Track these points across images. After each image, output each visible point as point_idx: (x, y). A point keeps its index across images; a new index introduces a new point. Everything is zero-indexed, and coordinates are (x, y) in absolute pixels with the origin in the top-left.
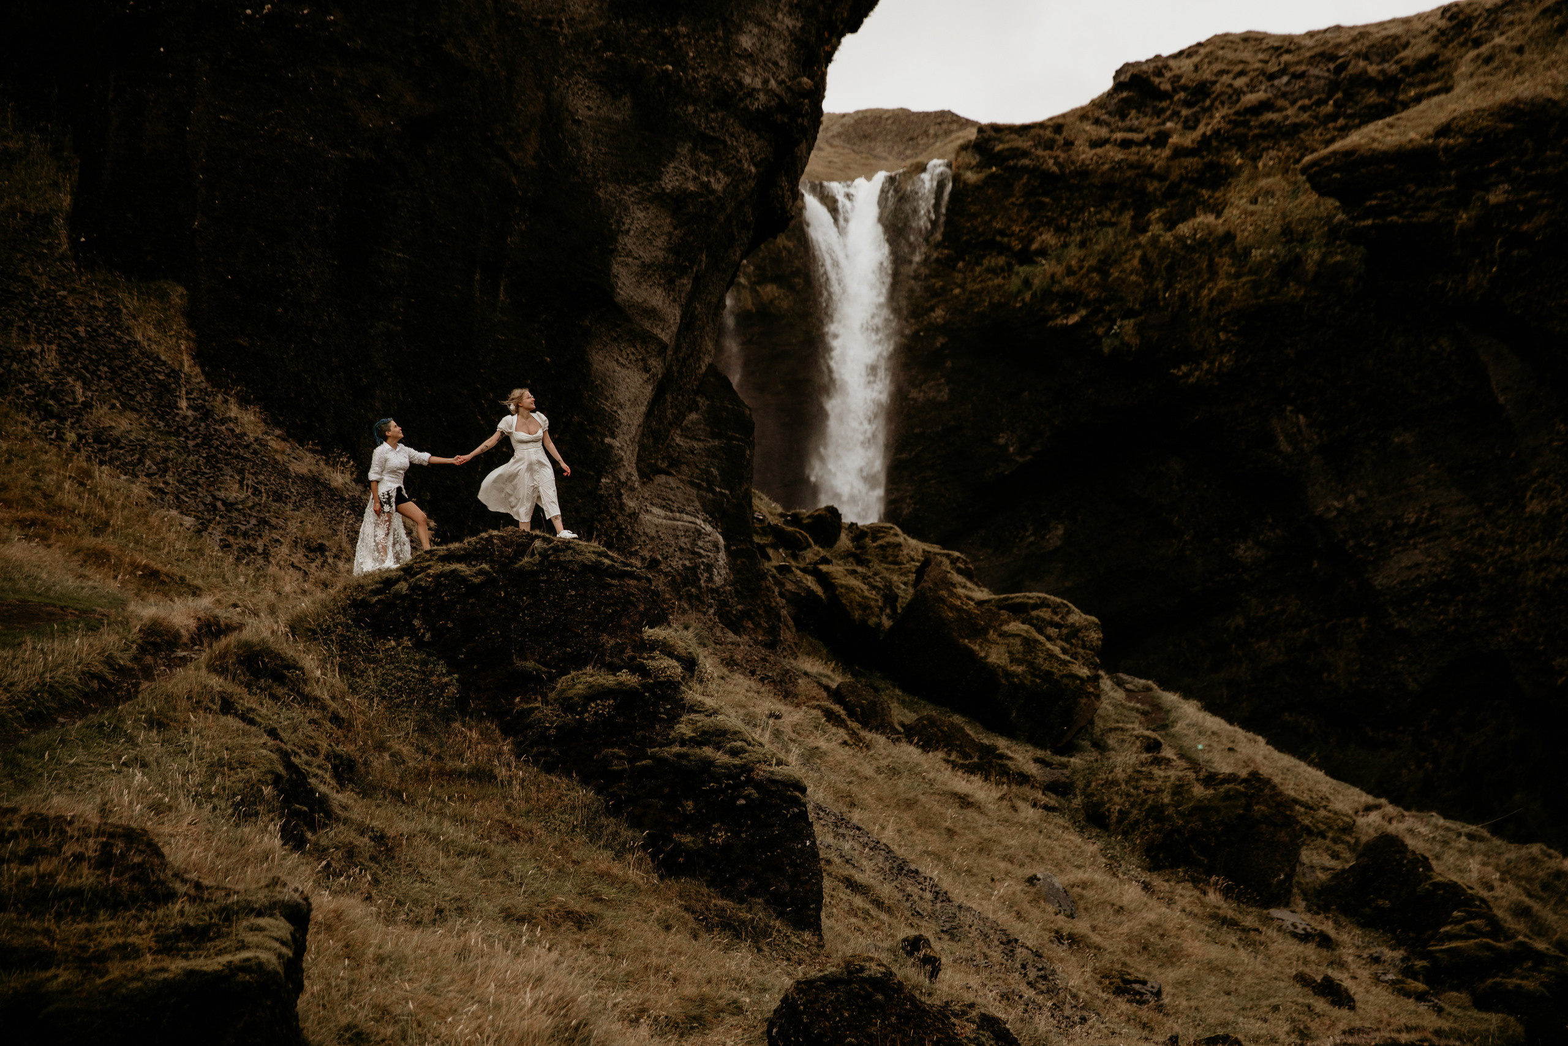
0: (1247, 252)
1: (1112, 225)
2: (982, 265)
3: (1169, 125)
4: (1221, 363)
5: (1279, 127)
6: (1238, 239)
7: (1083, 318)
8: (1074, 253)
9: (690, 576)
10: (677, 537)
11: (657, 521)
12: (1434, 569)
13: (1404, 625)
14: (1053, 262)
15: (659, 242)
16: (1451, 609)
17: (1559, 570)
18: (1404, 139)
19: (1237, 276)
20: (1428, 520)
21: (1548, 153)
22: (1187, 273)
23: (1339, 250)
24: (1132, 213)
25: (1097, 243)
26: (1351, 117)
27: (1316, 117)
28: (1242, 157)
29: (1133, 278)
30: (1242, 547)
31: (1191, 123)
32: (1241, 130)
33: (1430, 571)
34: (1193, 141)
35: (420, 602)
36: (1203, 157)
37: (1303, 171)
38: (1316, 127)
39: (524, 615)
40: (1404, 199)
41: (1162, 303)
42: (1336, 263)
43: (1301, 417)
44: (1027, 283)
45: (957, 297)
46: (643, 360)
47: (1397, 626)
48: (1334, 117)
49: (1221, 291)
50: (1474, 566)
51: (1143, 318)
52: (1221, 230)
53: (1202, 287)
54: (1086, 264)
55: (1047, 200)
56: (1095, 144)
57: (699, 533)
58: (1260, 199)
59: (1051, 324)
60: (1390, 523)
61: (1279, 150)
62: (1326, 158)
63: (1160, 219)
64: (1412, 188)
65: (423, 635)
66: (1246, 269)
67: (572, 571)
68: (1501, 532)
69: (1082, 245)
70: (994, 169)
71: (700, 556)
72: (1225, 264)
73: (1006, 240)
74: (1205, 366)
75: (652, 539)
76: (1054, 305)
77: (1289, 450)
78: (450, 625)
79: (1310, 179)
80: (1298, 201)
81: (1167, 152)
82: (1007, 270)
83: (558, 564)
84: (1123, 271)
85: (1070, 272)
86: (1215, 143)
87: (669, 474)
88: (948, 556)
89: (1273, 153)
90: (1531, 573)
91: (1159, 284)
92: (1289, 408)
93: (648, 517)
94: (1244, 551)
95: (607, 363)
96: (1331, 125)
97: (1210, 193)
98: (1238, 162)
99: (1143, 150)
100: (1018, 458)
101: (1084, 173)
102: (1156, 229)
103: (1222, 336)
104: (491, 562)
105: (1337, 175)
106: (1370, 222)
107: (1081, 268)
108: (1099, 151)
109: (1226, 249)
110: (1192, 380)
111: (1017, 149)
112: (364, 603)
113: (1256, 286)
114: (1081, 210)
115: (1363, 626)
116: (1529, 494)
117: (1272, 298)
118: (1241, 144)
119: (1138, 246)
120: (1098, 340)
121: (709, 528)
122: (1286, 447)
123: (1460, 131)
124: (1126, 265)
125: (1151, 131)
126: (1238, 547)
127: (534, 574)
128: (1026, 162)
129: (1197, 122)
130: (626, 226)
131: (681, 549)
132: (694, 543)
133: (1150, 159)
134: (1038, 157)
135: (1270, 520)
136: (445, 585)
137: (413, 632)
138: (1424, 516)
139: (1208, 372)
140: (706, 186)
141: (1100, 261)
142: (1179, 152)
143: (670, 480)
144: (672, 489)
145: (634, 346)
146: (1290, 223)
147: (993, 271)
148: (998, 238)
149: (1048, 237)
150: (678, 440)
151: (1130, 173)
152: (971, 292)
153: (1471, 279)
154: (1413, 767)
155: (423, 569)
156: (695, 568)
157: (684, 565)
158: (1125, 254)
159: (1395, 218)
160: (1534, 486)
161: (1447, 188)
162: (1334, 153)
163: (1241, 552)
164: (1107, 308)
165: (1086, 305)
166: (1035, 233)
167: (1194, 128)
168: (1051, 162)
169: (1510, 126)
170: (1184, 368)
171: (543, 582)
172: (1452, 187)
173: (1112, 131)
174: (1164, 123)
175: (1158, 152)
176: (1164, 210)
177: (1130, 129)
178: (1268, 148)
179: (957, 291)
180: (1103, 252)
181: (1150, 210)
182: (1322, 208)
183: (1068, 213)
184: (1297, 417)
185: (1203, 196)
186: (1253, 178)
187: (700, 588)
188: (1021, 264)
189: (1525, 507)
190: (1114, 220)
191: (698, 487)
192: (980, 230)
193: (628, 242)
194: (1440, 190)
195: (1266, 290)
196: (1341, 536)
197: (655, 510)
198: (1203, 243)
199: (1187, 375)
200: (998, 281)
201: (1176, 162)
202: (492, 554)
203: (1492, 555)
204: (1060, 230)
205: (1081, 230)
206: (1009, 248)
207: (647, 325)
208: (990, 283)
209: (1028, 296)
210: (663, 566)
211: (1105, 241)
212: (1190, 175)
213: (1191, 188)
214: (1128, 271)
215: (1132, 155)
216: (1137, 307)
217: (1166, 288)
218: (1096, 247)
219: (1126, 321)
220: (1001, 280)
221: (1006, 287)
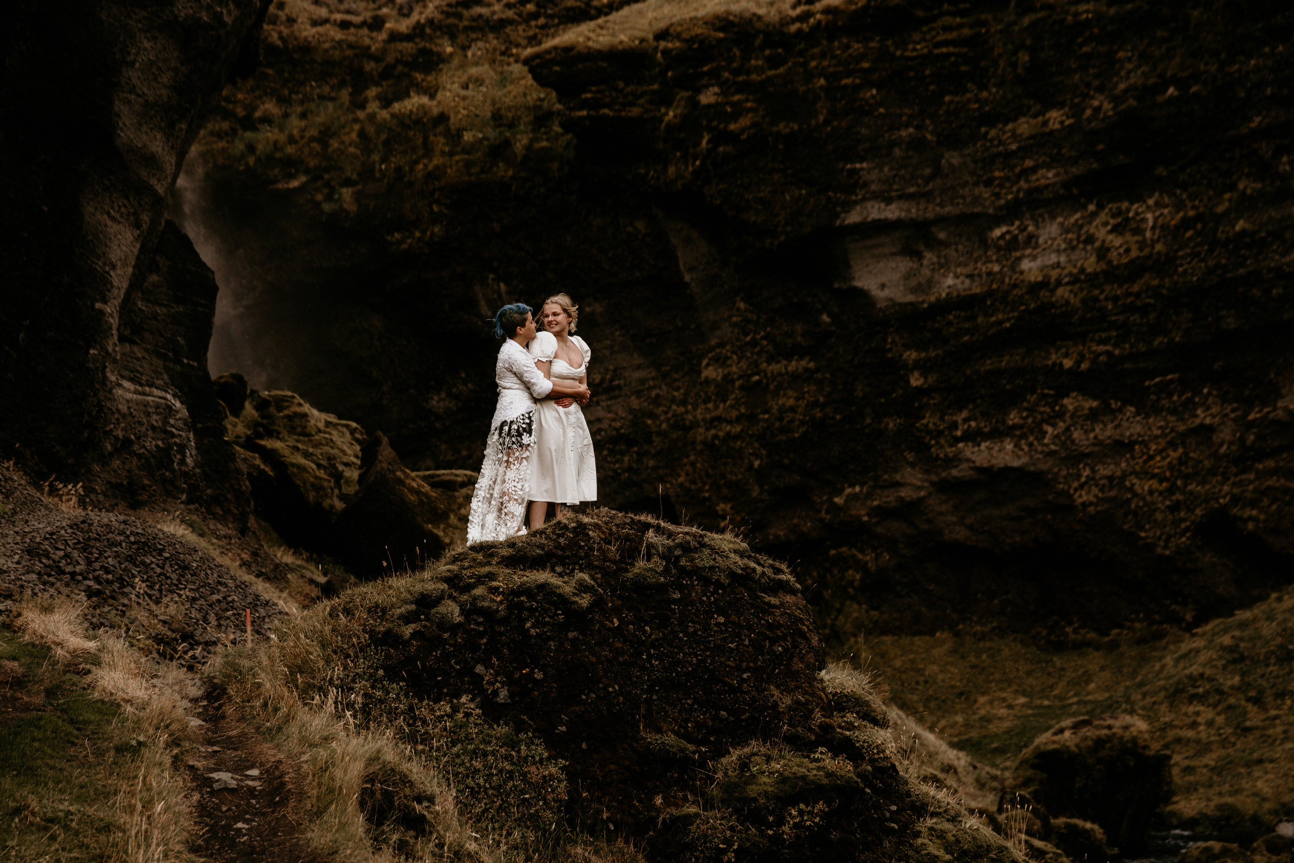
0: (459, 135)
1: (332, 99)
2: (206, 128)
3: (385, 10)
4: (433, 233)
5: (487, 20)
6: (452, 120)
7: (303, 185)
8: (295, 124)
9: (164, 457)
10: (148, 414)
11: (129, 396)
12: (613, 424)
14: (276, 130)
15: (165, 79)
16: (626, 459)
17: (728, 428)
18: (616, 41)
19: (451, 154)
20: (611, 381)
21: (753, 62)
22: (402, 149)
23: (544, 137)
24: (350, 90)
25: (318, 115)
26: (552, 17)
27: (520, 15)
28: (452, 46)
29: (352, 150)
30: (436, 398)
31: (405, 11)
32: (452, 21)
33: (610, 426)
34: (408, 28)
35: (481, 635)
36: (416, 44)
37: (526, 62)
38: (519, 24)
39: (650, 657)
40: (614, 94)
41: (378, 174)
42: (543, 149)
43: (502, 285)
44: (251, 148)
46: (135, 214)
48: (535, 16)
49: (437, 167)
50: (649, 422)
51: (360, 187)
52: (436, 111)
53: (416, 162)
54: (308, 134)
55: (270, 71)
56: (315, 23)
57: (169, 409)
58: (471, 86)
59: (273, 187)
61: (486, 42)
62: (548, 52)
63: (378, 97)
64: (621, 85)
65: (496, 693)
66: (459, 149)
67: (718, 584)
68: (676, 393)
71: (173, 435)
72: (440, 143)
73: (231, 106)
74: (418, 234)
75: (124, 416)
76: (277, 170)
78: (539, 675)
79: (532, 71)
80: (505, 91)
81: (383, 36)
82: (231, 134)
83: (696, 572)
84: (342, 143)
85: (291, 140)
86: (428, 31)
87: (132, 342)
88: (347, 426)
89: (480, 44)
90: (701, 430)
91: (376, 157)
92: (491, 276)
93: (120, 392)
94: (438, 402)
95: (99, 216)
96: (533, 23)
97: (423, 76)
98: (449, 50)
99: (360, 32)
101: (306, 48)
102: (373, 107)
103: (435, 208)
104: (588, 567)
105: (557, 68)
106: (584, 113)
108: (320, 29)
109: (440, 129)
110: (404, 246)
112: (389, 639)
113: (468, 164)
114: (303, 83)
116: (705, 362)
117: (483, 176)
118: (452, 34)
119: (356, 120)
120: (319, 205)
121: (178, 404)
122: (487, 311)
123: (678, 36)
124: (346, 138)
125: (368, 15)
126: (432, 398)
127: (661, 588)
129: (411, 10)
130: (132, 57)
131: (153, 428)
132: (165, 422)
133: (367, 41)
135: (463, 376)
136: (531, 610)
137: (476, 687)
138: (608, 377)
139: (420, 240)
140: (218, 17)
141: (320, 132)
142: (395, 37)
143: (135, 349)
144: (138, 359)
145: (127, 198)
146: (499, 109)
147: (218, 135)
148: (223, 104)
149: (270, 107)
150: (139, 304)
151: (349, 53)
153: (672, 170)
155: (480, 580)
156: (169, 448)
157: (157, 446)
158: (343, 127)
159: (606, 111)
160: (710, 355)
161: (651, 87)
162: (555, 48)
163: (434, 403)
164: (327, 176)
165: (307, 171)
166: (258, 102)
167: (408, 15)
168: (275, 35)
169: (721, 35)
170: (397, 236)
171: (675, 601)
172: (656, 87)
173: (331, 12)
174: (380, 8)
175: (374, 34)
176: (379, 89)
177: (348, 12)
178: (477, 39)
180: (323, 124)
181: (367, 88)
182: (529, 98)
183: (290, 85)
184: (499, 285)
185: (416, 79)
186: (462, 66)
187: (173, 471)
188: (245, 130)
189: (700, 373)
190: (333, 95)
191: (164, 357)
193: (133, 76)
194: (645, 88)
195: (478, 169)
197: (126, 384)
198: (418, 122)
199: (400, 242)
200: (222, 144)
201: (392, 45)
202: (587, 555)
203: (666, 413)
204: (282, 100)
205: (302, 102)
206: (233, 114)
207: (144, 174)
209: (251, 160)
210: (136, 447)
211: (325, 113)
212: (404, 58)
213: (406, 70)
214: (347, 143)
215: (350, 36)
216: (355, 177)
217: (383, 161)
218: (317, 119)
219: (345, 189)
220: (225, 144)
221: (230, 151)
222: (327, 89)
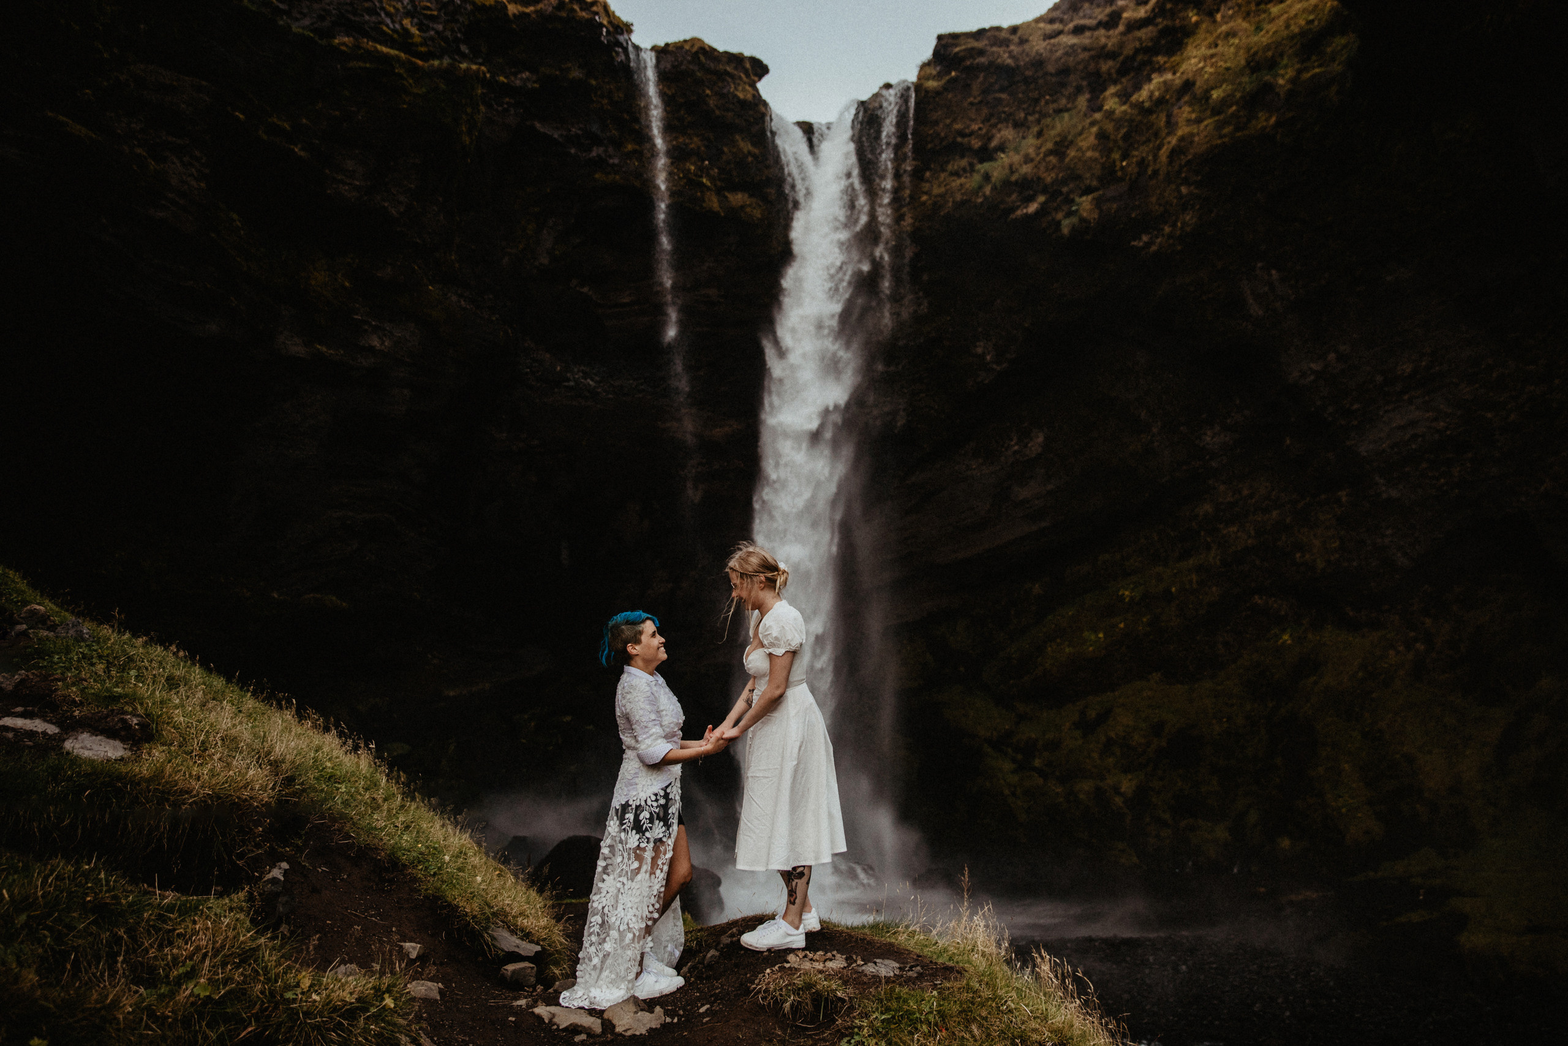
0: (1207, 93)
1: (1068, 110)
2: (946, 171)
4: (1184, 223)
6: (1198, 84)
7: (1043, 205)
8: (1031, 144)
12: (1435, 425)
13: (1394, 494)
14: (1011, 153)
16: (1456, 470)
19: (1199, 121)
20: (1428, 368)
22: (1144, 139)
23: (1316, 63)
24: (1087, 96)
25: (1053, 127)
28: (1197, 14)
29: (1089, 154)
30: (1209, 433)
33: (1430, 428)
36: (1157, 25)
41: (1119, 174)
42: (1313, 77)
43: (1274, 272)
44: (987, 177)
45: (924, 203)
47: (1384, 496)
49: (1182, 139)
50: (1490, 415)
51: (1101, 192)
52: (1179, 83)
53: (1160, 145)
54: (1043, 150)
56: (1048, 37)
58: (1219, 42)
59: (1013, 216)
60: (1379, 378)
63: (1116, 95)
66: (1208, 111)
69: (1039, 134)
70: (953, 74)
72: (1185, 113)
73: (966, 139)
74: (1167, 229)
76: (1014, 196)
77: (1261, 313)
80: (1262, 33)
81: (1120, 29)
82: (969, 170)
84: (1080, 149)
85: (1027, 159)
91: (1116, 155)
92: (1260, 264)
94: (1212, 438)
97: (1165, 59)
98: (1194, 19)
99: (1096, 33)
100: (995, 366)
101: (1039, 63)
102: (1111, 103)
108: (1053, 41)
109: (1185, 98)
110: (1154, 248)
111: (973, 49)
113: (1220, 126)
114: (1037, 101)
115: (1344, 499)
117: (1239, 134)
119: (1093, 123)
120: (1059, 223)
122: (1256, 310)
124: (1083, 144)
125: (1103, 14)
126: (1205, 434)
128: (982, 60)
133: (1103, 40)
134: (993, 53)
135: (1238, 402)
138: (1423, 364)
139: (1170, 236)
141: (1056, 143)
142: (1135, 25)
146: (1256, 53)
147: (956, 174)
148: (959, 139)
149: (1007, 133)
151: (1084, 56)
152: (936, 196)
154: (1401, 648)
158: (1080, 134)
163: (1208, 439)
164: (1065, 190)
165: (1044, 191)
166: (994, 131)
168: (1006, 55)
170: (1145, 238)
173: (1066, 24)
175: (1111, 32)
176: (1118, 87)
179: (924, 198)
180: (1059, 135)
181: (1105, 89)
182: (1292, 28)
183: (1025, 106)
184: (1269, 273)
185: (1158, 62)
186: (1212, 28)
188: (981, 161)
190: (1069, 106)
192: (943, 134)
195: (1232, 127)
196: (1319, 403)
198: (1161, 100)
199: (1148, 245)
201: (1130, 36)
204: (1017, 125)
205: (1038, 121)
206: (970, 149)
208: (953, 184)
209: (988, 190)
211: (1061, 125)
212: (1144, 45)
213: (1146, 58)
214: (1084, 149)
215: (1085, 39)
216: (1095, 183)
217: (1124, 158)
218: (1053, 133)
219: (1084, 198)
220: (963, 180)
221: (968, 186)
222: (1064, 101)
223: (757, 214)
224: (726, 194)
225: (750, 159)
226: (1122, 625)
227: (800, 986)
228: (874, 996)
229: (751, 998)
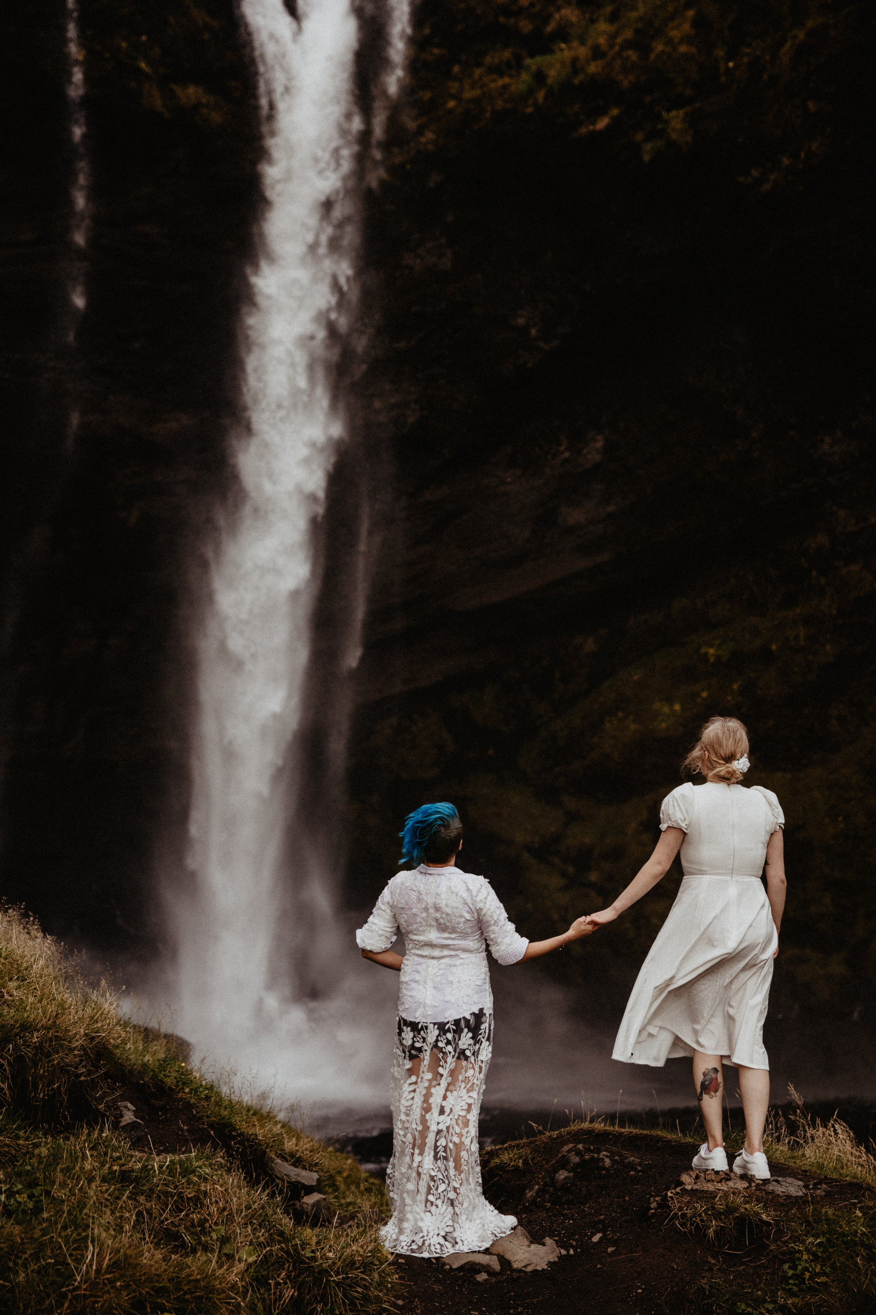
2: (483, 65)
4: (809, 153)
7: (614, 120)
8: (602, 30)
14: (575, 44)
25: (634, 9)
29: (683, 49)
30: (828, 440)
41: (723, 79)
44: (540, 77)
45: (451, 112)
49: (813, 33)
51: (697, 106)
53: (782, 40)
54: (619, 40)
59: (573, 134)
73: (512, 20)
74: (786, 161)
76: (577, 106)
82: (514, 66)
84: (670, 42)
85: (597, 53)
91: (720, 52)
94: (831, 446)
100: (542, 344)
103: (811, 105)
107: (612, 46)
110: (767, 187)
120: (638, 147)
124: (675, 34)
126: (823, 441)
139: (790, 171)
141: (637, 31)
147: (498, 70)
148: (502, 20)
149: (568, 13)
152: (468, 102)
158: (671, 18)
163: (826, 448)
164: (648, 99)
165: (618, 99)
166: (552, 9)
170: (755, 173)
180: (643, 19)
188: (532, 56)
192: (479, 11)
199: (759, 182)
200: (503, 81)
206: (516, 34)
208: (493, 85)
209: (541, 96)
214: (676, 40)
216: (689, 92)
217: (730, 57)
218: (634, 15)
219: (674, 113)
220: (507, 80)
221: (513, 88)
223: (216, 117)
224: (174, 87)
225: (206, 36)
226: (704, 694)
227: (721, 1211)
228: (799, 1218)
229: (666, 1225)
